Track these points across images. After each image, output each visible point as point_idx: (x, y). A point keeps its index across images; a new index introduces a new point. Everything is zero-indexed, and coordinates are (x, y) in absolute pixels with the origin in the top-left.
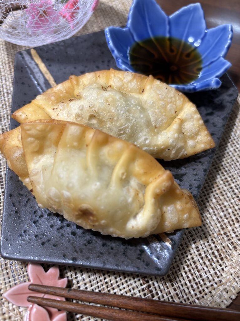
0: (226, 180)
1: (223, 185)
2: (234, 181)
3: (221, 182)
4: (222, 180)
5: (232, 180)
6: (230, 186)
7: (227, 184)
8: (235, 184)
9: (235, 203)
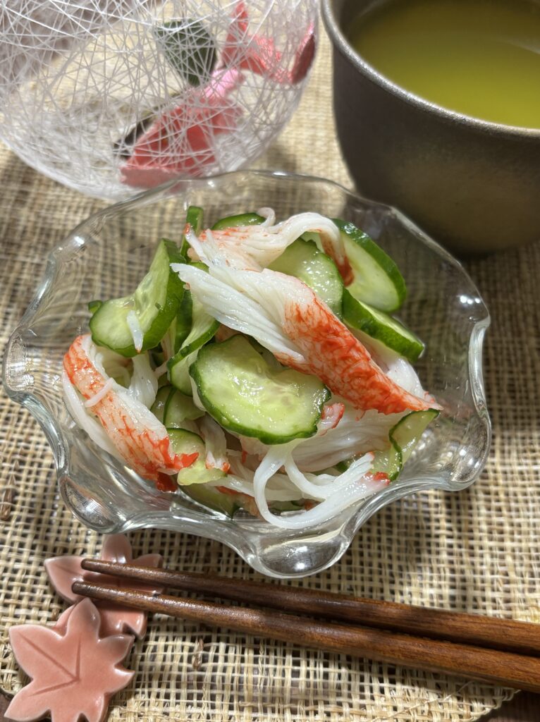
0: (500, 528)
1: (484, 534)
2: (517, 536)
3: (484, 527)
4: (489, 523)
5: (512, 533)
6: (501, 544)
7: (496, 535)
8: (515, 544)
9: (492, 583)
